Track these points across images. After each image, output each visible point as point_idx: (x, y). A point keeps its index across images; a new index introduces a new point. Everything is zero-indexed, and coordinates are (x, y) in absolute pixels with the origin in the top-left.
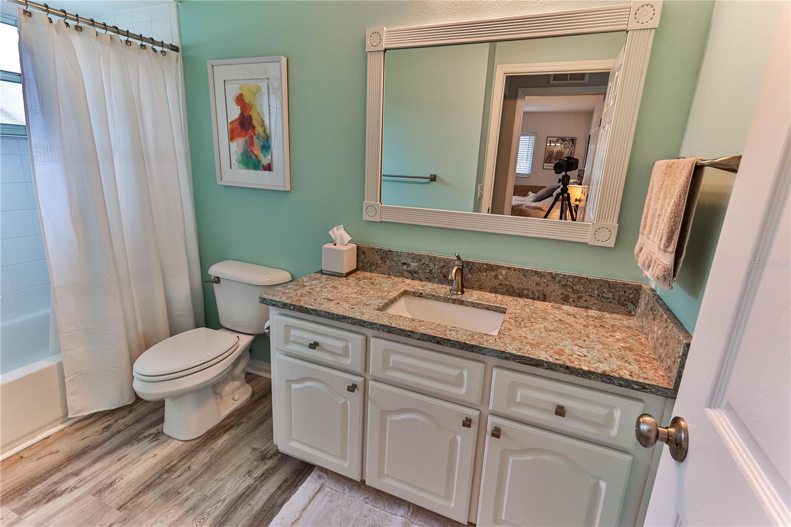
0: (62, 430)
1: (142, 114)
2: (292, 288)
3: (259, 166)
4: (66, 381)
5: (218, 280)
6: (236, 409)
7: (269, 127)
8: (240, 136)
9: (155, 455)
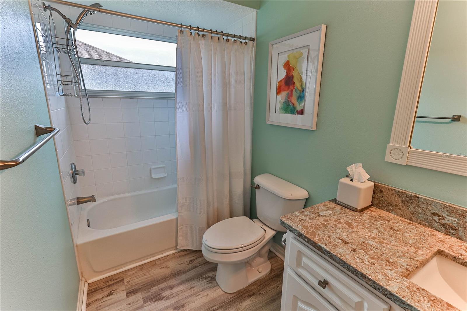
0: (174, 254)
1: (230, 81)
2: (308, 215)
3: (295, 111)
4: (178, 228)
5: (258, 187)
6: (259, 280)
7: (305, 82)
8: (284, 90)
9: (208, 295)
